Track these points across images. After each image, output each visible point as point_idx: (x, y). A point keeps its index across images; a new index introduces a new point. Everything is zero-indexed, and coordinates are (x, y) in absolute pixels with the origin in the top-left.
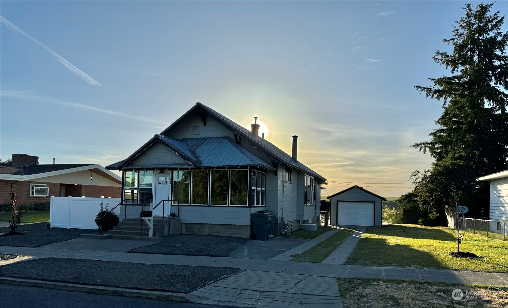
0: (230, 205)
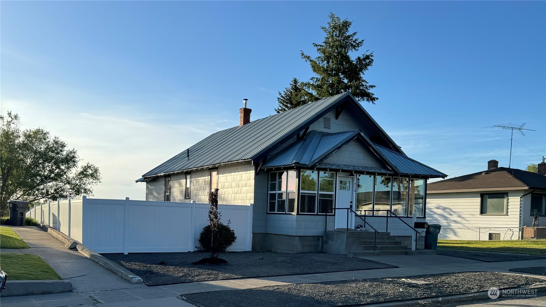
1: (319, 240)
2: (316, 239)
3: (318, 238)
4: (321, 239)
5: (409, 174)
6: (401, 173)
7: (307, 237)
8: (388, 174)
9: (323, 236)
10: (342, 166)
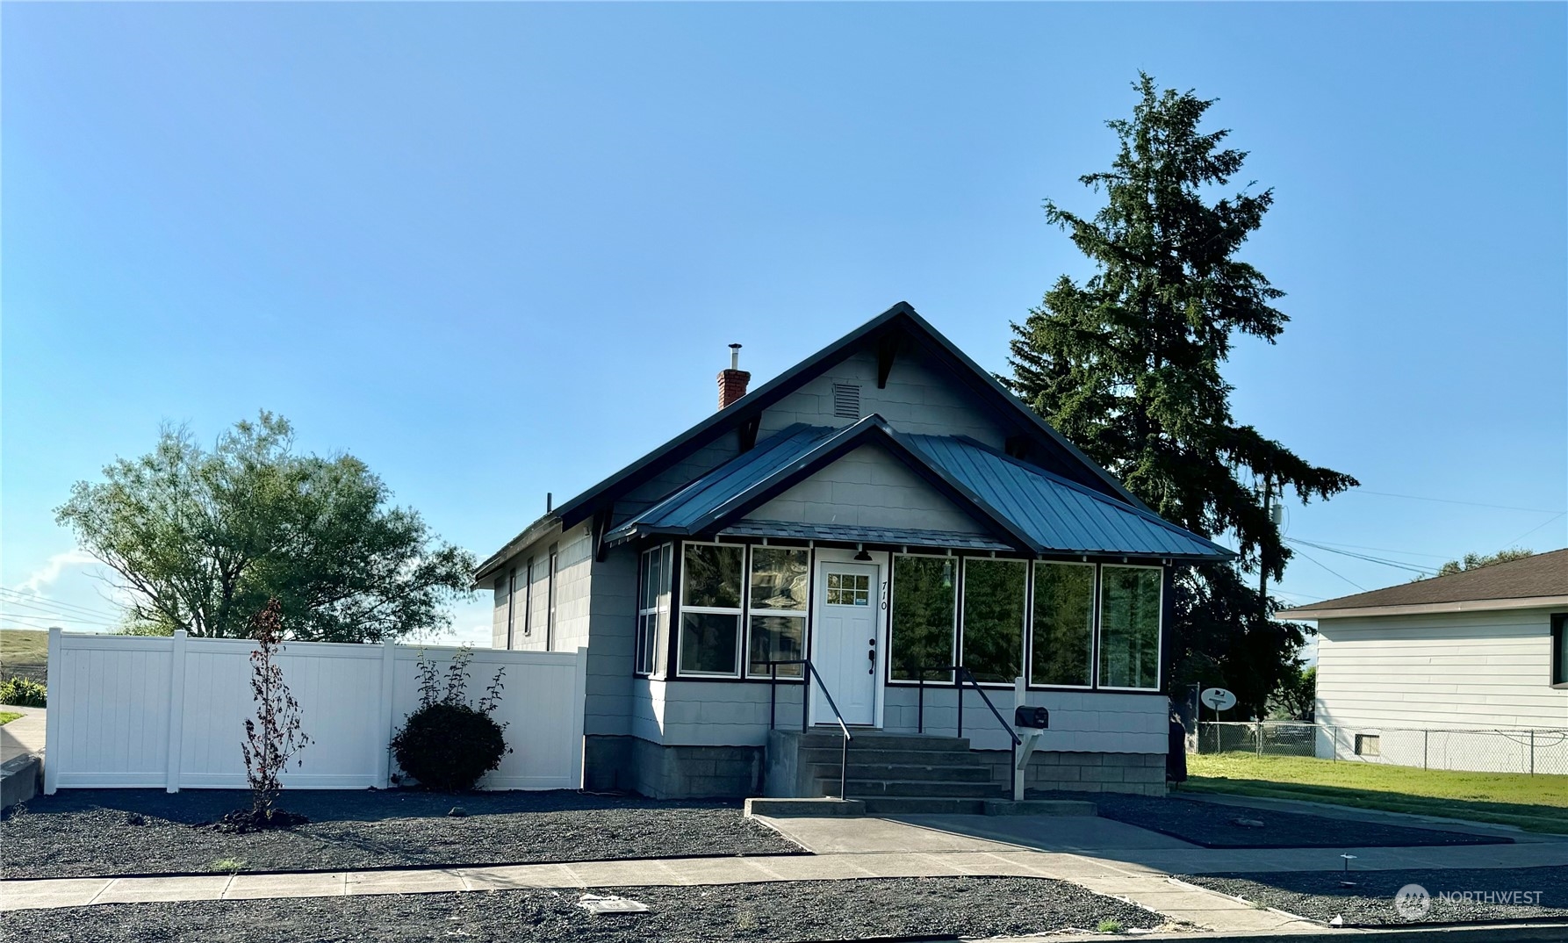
0: (1099, 687)
1: (749, 759)
2: (738, 757)
3: (746, 752)
4: (756, 755)
5: (1079, 553)
6: (1046, 549)
7: (703, 749)
8: (996, 551)
9: (764, 747)
10: (817, 529)
